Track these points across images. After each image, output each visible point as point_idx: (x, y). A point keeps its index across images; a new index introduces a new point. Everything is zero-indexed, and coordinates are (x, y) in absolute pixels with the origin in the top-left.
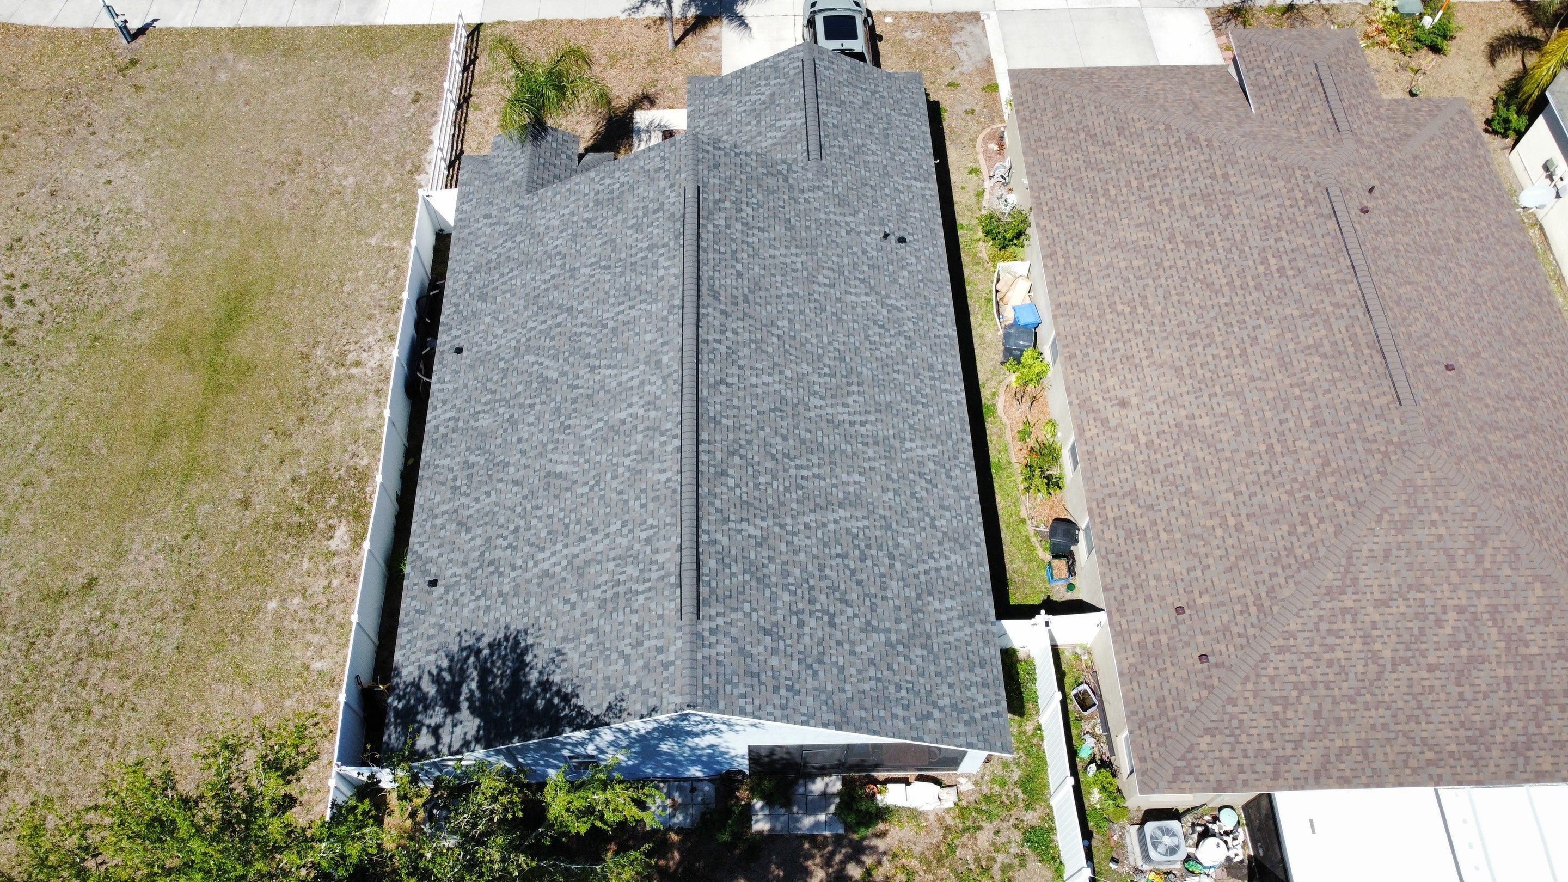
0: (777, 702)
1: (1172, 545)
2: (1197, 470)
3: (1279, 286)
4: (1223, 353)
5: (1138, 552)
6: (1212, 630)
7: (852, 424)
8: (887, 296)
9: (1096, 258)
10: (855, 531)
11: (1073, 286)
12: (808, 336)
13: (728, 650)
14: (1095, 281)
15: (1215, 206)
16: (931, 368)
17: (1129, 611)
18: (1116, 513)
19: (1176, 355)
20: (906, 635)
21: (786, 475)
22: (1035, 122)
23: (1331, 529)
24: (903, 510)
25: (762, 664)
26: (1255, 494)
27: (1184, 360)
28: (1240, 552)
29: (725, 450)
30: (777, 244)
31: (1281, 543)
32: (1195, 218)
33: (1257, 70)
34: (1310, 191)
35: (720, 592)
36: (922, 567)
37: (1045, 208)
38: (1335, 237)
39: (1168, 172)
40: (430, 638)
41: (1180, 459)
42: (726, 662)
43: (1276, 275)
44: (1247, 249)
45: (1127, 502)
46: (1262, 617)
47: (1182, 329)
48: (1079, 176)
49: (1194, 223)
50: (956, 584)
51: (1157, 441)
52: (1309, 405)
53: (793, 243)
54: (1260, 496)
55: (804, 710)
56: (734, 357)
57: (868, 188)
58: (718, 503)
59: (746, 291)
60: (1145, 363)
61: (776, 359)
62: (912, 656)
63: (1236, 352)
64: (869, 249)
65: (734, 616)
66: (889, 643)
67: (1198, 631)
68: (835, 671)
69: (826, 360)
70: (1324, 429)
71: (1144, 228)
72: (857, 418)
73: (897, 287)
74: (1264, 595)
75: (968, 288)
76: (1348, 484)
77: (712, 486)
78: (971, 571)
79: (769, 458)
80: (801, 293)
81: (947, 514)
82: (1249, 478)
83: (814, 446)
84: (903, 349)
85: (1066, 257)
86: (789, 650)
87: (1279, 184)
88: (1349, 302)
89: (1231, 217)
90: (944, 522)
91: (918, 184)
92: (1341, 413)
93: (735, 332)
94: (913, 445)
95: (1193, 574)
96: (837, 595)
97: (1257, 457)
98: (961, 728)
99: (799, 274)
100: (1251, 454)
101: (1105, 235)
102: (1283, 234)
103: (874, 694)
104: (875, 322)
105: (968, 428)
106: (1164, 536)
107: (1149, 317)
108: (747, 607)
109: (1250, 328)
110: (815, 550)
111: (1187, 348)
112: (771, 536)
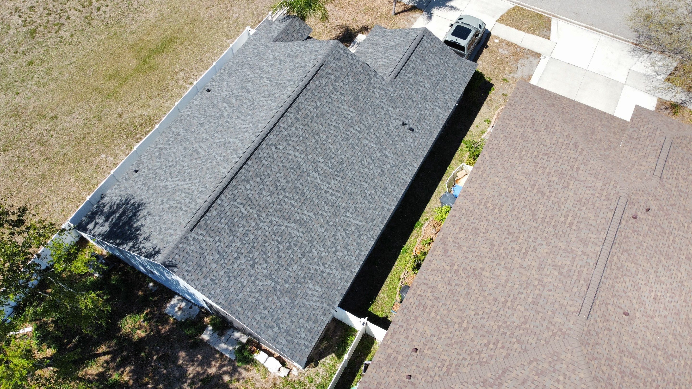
0: (202, 282)
1: (433, 320)
2: (468, 293)
3: (564, 231)
4: (517, 248)
5: (418, 315)
6: (422, 367)
7: (326, 192)
8: (385, 149)
9: (495, 178)
10: (293, 235)
11: (477, 186)
12: (332, 147)
13: (196, 250)
14: (488, 188)
15: (563, 181)
16: (385, 189)
17: (395, 338)
18: (421, 293)
19: (497, 238)
20: (285, 289)
21: (277, 197)
22: (514, 107)
23: (504, 354)
24: (324, 239)
25: (207, 264)
26: (483, 318)
27: (498, 242)
28: (458, 340)
29: (255, 173)
30: (345, 103)
31: (478, 347)
32: (550, 182)
33: (635, 129)
34: (612, 194)
35: (209, 226)
36: (315, 267)
37: (490, 147)
38: (608, 222)
39: (553, 155)
40: (121, 191)
41: (464, 285)
42: (192, 254)
43: (567, 225)
44: (563, 207)
45: (429, 291)
46: (446, 374)
47: (508, 228)
48: (514, 139)
49: (548, 184)
50: (327, 282)
51: (460, 272)
52: (537, 292)
53: (354, 106)
54: (485, 320)
55: (213, 292)
56: (289, 139)
57: (410, 101)
58: (236, 192)
59: (315, 115)
60: (482, 235)
61: (308, 149)
62: (282, 300)
63: (524, 251)
64: (391, 126)
65: (208, 239)
66: (274, 288)
67: (415, 364)
68: (240, 285)
69: (333, 161)
70: (535, 307)
71: (525, 175)
72: (331, 191)
73: (394, 148)
74: (454, 365)
75: (448, 169)
76: (527, 338)
77: (238, 184)
78: (340, 281)
79: (274, 186)
80: (342, 128)
81: (346, 252)
82: (487, 310)
83: (300, 192)
84: (377, 174)
85: (483, 173)
86: (224, 265)
87: (599, 184)
88: (591, 255)
89: (566, 189)
90: (341, 254)
91: (439, 110)
92: (548, 304)
93: (296, 129)
94: (351, 216)
95: (432, 338)
96: (264, 256)
97: (497, 302)
98: (284, 341)
99: (347, 120)
100: (495, 300)
101: (506, 170)
102: (584, 208)
103: (251, 304)
104: (370, 157)
105: (385, 222)
106: (433, 314)
107: (498, 215)
108: (217, 238)
109: (537, 243)
110: (267, 233)
111: (503, 238)
112: (251, 217)
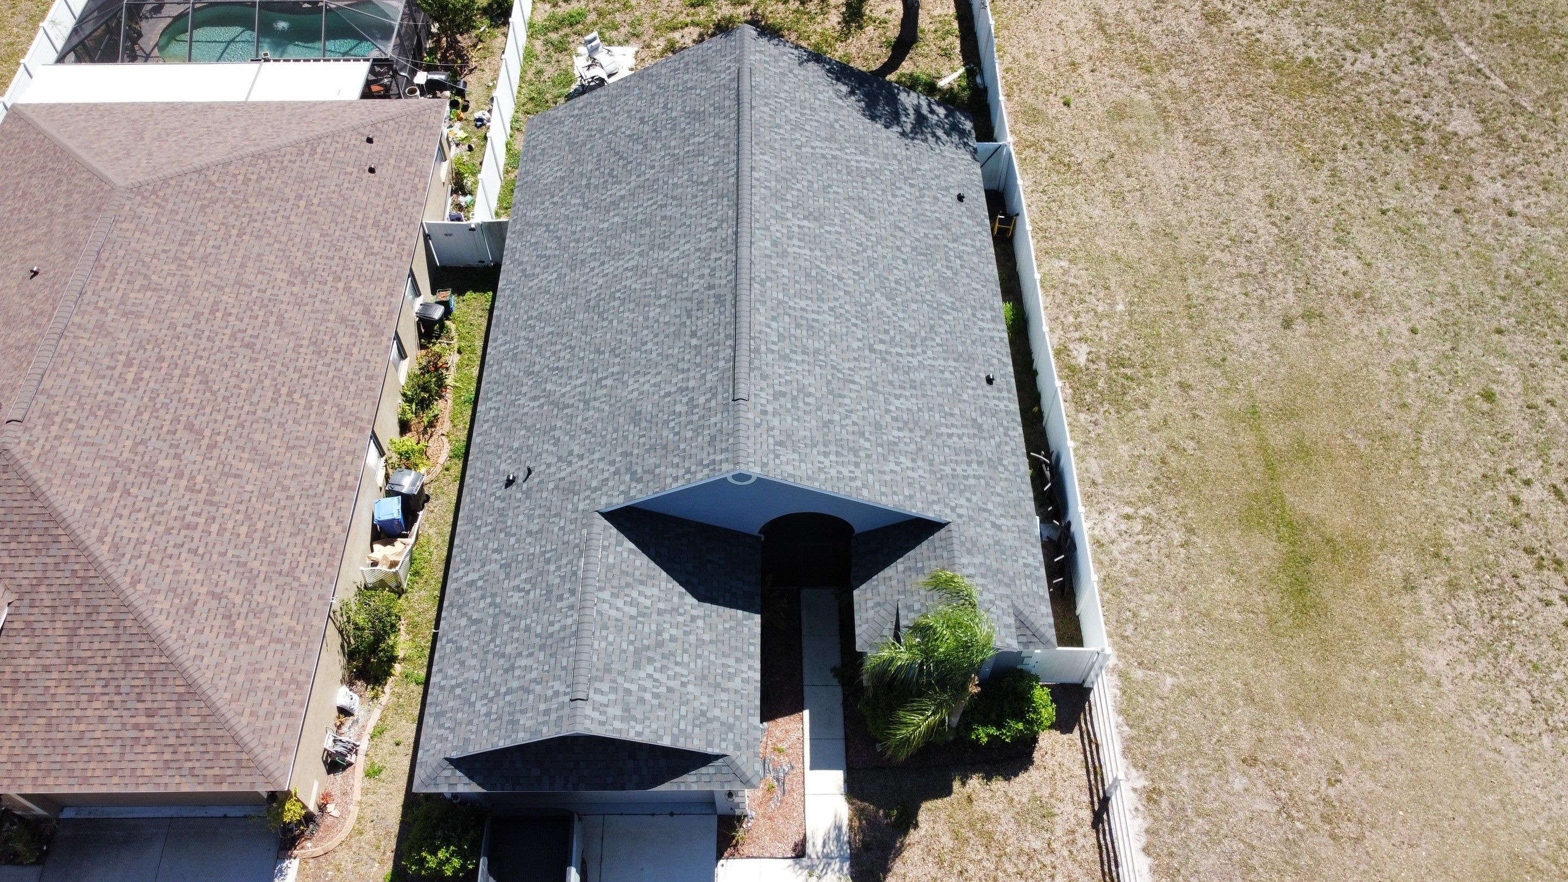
35: (723, 90)
48: (271, 569)
67: (366, 155)
73: (529, 423)
74: (306, 154)
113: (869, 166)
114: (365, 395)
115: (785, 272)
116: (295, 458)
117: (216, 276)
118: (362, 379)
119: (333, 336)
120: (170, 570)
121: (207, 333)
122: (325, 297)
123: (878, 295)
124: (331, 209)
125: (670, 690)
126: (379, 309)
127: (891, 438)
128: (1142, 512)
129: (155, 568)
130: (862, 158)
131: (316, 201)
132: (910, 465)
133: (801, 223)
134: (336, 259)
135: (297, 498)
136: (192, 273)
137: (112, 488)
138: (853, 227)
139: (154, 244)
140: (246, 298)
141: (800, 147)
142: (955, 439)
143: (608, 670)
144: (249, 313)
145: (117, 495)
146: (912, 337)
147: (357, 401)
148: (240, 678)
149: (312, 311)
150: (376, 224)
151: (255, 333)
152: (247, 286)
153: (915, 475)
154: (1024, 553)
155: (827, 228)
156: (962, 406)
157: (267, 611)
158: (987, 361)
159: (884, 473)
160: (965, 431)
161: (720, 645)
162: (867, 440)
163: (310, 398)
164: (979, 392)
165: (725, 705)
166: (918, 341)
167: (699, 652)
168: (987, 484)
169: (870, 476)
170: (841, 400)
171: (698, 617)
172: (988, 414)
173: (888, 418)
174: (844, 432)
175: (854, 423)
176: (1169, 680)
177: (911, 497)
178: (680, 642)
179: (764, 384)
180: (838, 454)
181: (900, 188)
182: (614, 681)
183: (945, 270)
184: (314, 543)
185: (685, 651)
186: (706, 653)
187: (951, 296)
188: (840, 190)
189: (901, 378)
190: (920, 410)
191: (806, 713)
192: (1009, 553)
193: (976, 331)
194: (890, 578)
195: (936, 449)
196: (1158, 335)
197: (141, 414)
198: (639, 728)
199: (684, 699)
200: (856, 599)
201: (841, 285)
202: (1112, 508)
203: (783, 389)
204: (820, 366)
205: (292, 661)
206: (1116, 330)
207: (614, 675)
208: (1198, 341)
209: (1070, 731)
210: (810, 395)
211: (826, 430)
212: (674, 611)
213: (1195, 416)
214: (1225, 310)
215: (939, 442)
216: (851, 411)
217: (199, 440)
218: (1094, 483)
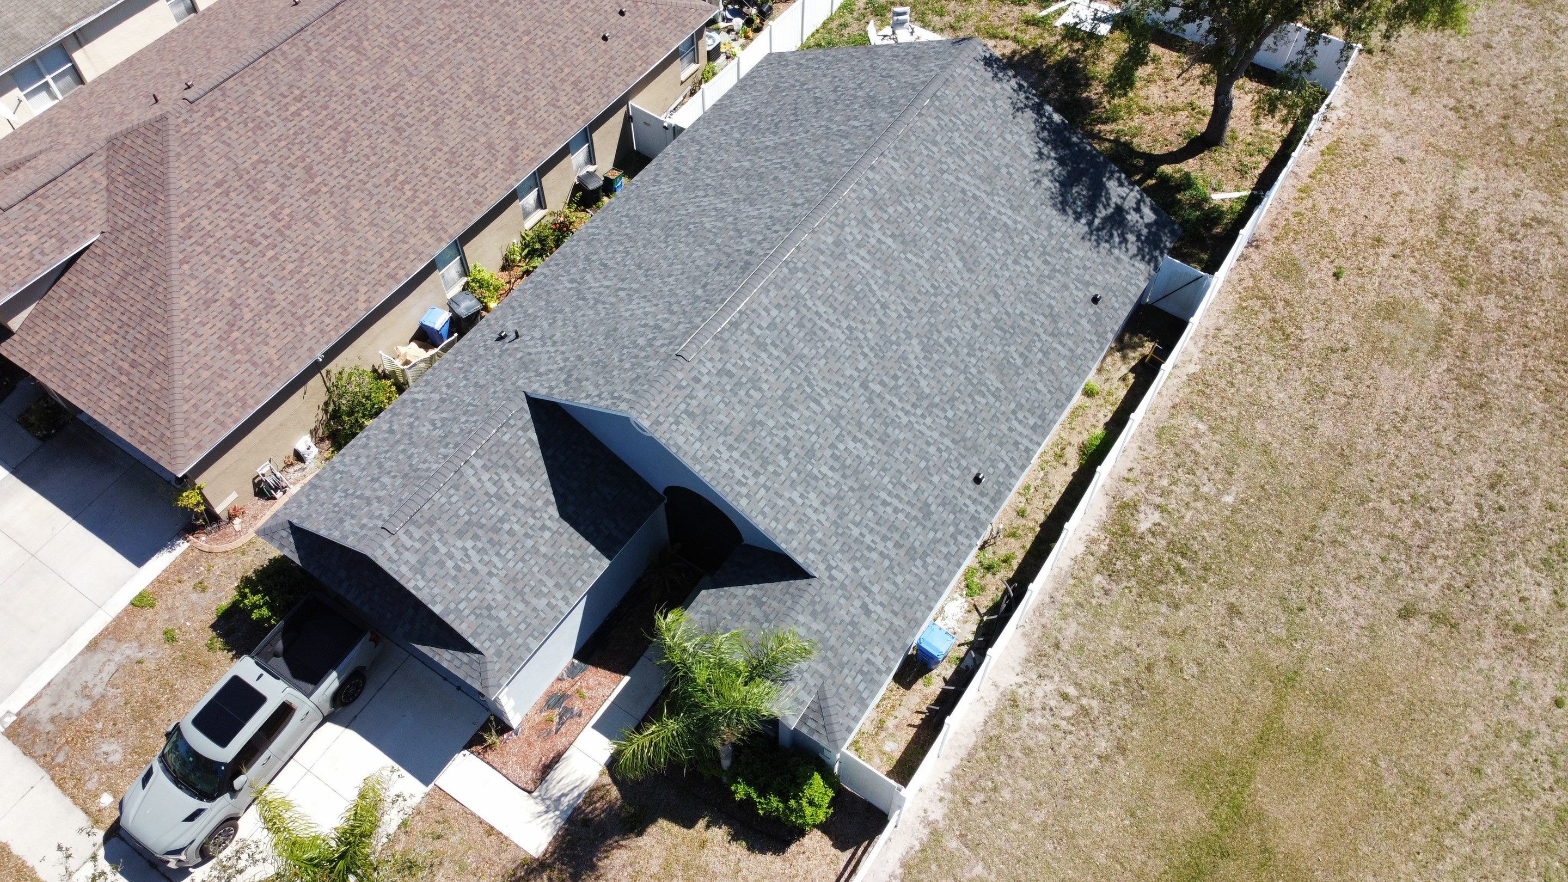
6: (602, 17)
9: (372, 239)
11: (412, 241)
14: (395, 226)
28: (543, 25)
29: (835, 164)
34: (200, 114)
35: (910, 89)
48: (290, 307)
58: (869, 134)
63: (394, 95)
67: (609, 23)
92: (401, 13)
95: (578, 42)
106: (567, 70)
113: (1009, 222)
114: (463, 214)
115: (827, 273)
116: (371, 233)
117: (414, 64)
118: (470, 201)
119: (473, 155)
120: (216, 267)
121: (374, 104)
122: (488, 122)
123: (915, 341)
124: (547, 54)
125: (474, 571)
126: (526, 152)
127: (815, 471)
128: (1084, 701)
129: (206, 259)
130: (1009, 212)
131: (539, 42)
132: (816, 504)
133: (883, 238)
134: (521, 96)
135: (349, 264)
136: (397, 53)
137: (218, 185)
138: (941, 269)
139: (384, 18)
140: (424, 92)
141: (943, 172)
142: (889, 510)
143: (431, 521)
144: (418, 104)
145: (219, 191)
146: (921, 396)
147: (452, 216)
148: (205, 374)
149: (470, 128)
150: (575, 84)
151: (411, 122)
152: (432, 83)
153: (814, 517)
154: (877, 650)
155: (909, 256)
156: (924, 485)
157: (263, 336)
158: (993, 461)
159: (781, 496)
160: (908, 509)
161: (551, 562)
162: (789, 460)
163: (418, 194)
164: (957, 484)
165: (515, 613)
166: (925, 403)
167: (527, 557)
168: (891, 567)
169: (763, 491)
170: (789, 411)
171: (549, 529)
172: (949, 508)
173: (828, 453)
174: (768, 439)
175: (786, 438)
176: (979, 870)
177: (791, 532)
178: (516, 539)
179: (717, 356)
180: (743, 454)
181: (1030, 259)
182: (430, 535)
183: (1016, 356)
184: (336, 306)
185: (514, 548)
186: (533, 562)
187: (1002, 382)
188: (956, 230)
189: (876, 426)
190: (871, 463)
191: (627, 679)
192: (858, 640)
193: (1004, 428)
194: (735, 596)
195: (858, 507)
196: (1247, 547)
197: (280, 141)
198: (421, 584)
199: (481, 586)
200: (699, 598)
201: (880, 313)
202: (1057, 678)
203: (734, 370)
204: (793, 371)
205: (253, 385)
206: (1205, 518)
207: (433, 529)
208: (1288, 577)
209: (843, 848)
210: (760, 389)
211: (750, 428)
212: (532, 511)
213: (1221, 645)
214: (1344, 562)
215: (868, 503)
216: (792, 427)
217: (306, 181)
218: (1057, 646)
